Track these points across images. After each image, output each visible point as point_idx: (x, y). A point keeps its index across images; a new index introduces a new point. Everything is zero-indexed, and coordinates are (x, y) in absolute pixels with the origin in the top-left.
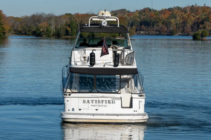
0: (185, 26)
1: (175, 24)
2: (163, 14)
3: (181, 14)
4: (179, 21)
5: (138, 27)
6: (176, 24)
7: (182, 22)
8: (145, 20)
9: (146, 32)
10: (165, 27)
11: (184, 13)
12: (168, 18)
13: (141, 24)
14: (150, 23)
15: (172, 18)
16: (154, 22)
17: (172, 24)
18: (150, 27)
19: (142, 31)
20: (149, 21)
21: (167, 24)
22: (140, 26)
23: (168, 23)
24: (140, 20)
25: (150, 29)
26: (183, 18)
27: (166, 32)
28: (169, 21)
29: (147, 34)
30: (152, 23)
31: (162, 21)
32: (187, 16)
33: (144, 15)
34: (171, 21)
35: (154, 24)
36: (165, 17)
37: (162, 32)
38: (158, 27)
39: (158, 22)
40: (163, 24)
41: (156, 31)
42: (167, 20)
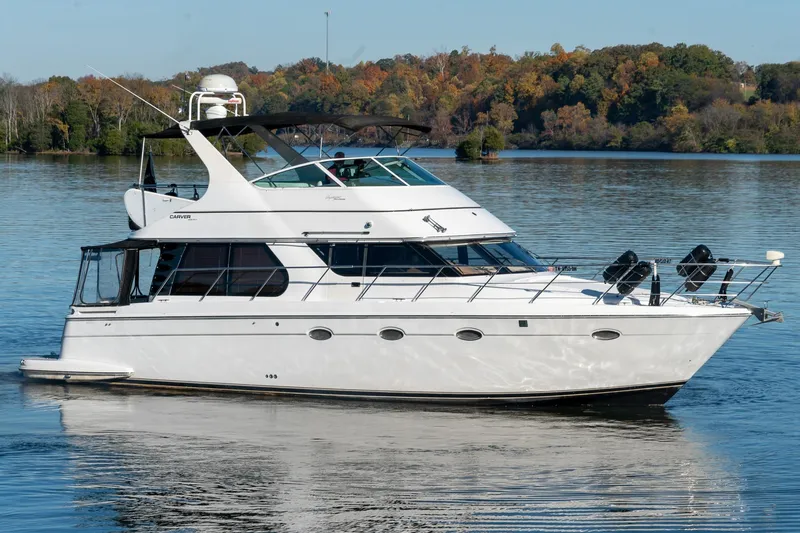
0: (431, 117)
1: (399, 110)
2: (363, 78)
3: (417, 80)
4: (414, 101)
6: (403, 112)
7: (422, 106)
8: (307, 97)
9: (310, 136)
11: (429, 75)
12: (377, 91)
14: (322, 106)
15: (391, 92)
16: (333, 106)
17: (391, 109)
19: (297, 131)
20: (319, 100)
21: (374, 109)
23: (379, 108)
24: (290, 97)
26: (425, 91)
27: (372, 136)
28: (379, 100)
30: (327, 107)
31: (359, 102)
32: (437, 84)
33: (303, 82)
34: (388, 101)
36: (368, 88)
39: (347, 104)
40: (363, 110)
42: (376, 98)
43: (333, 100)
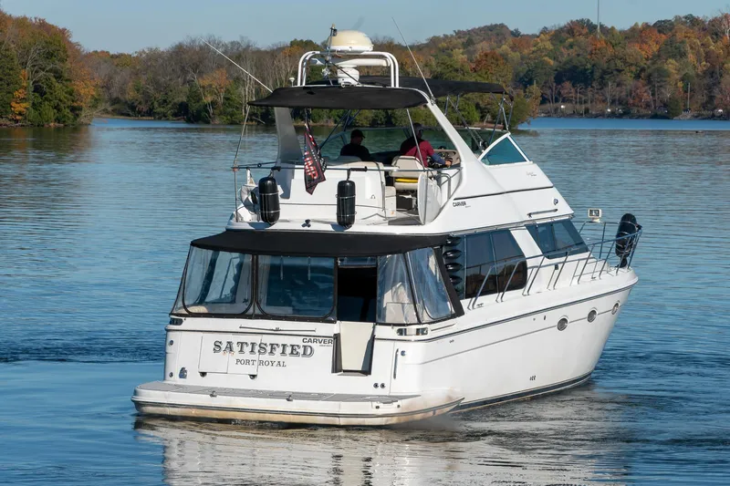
0: (714, 84)
1: (678, 77)
2: (638, 42)
3: (699, 44)
4: (695, 67)
5: (550, 88)
6: (682, 80)
7: (704, 72)
8: (575, 62)
9: (578, 106)
10: (644, 89)
11: (712, 38)
12: (654, 56)
13: (559, 79)
14: (592, 73)
15: (670, 57)
16: (605, 72)
17: (669, 76)
18: (590, 89)
19: (564, 101)
20: (589, 66)
21: (649, 76)
22: (555, 85)
23: (656, 75)
24: (556, 64)
25: (590, 94)
26: (708, 56)
27: (648, 105)
28: (656, 66)
29: (582, 114)
30: (597, 74)
31: (633, 68)
32: (722, 48)
33: (571, 46)
34: (666, 67)
35: (607, 77)
36: (644, 53)
37: (634, 105)
38: (618, 89)
39: (619, 71)
40: (638, 77)
41: (613, 102)
42: (653, 64)
43: (605, 66)
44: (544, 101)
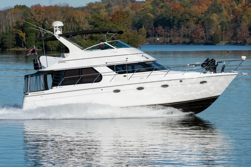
0: (237, 27)
1: (218, 23)
2: (197, 4)
3: (229, 5)
4: (227, 18)
5: (151, 29)
6: (220, 24)
7: (232, 21)
8: (164, 16)
9: (166, 39)
10: (200, 30)
11: (236, 2)
12: (206, 12)
13: (156, 25)
14: (173, 21)
15: (214, 13)
16: (180, 21)
17: (213, 23)
18: (172, 29)
19: (159, 36)
20: (171, 18)
21: (204, 23)
22: (154, 27)
23: (206, 22)
24: (154, 16)
25: (172, 32)
26: (234, 12)
27: (202, 38)
28: (206, 17)
29: (168, 43)
30: (176, 22)
31: (195, 19)
32: (241, 8)
33: (162, 7)
34: (212, 18)
35: (181, 23)
36: (200, 10)
37: (195, 38)
38: (187, 29)
39: (188, 20)
40: (197, 23)
41: (184, 36)
42: (205, 16)
43: (180, 17)
44: (148, 36)
